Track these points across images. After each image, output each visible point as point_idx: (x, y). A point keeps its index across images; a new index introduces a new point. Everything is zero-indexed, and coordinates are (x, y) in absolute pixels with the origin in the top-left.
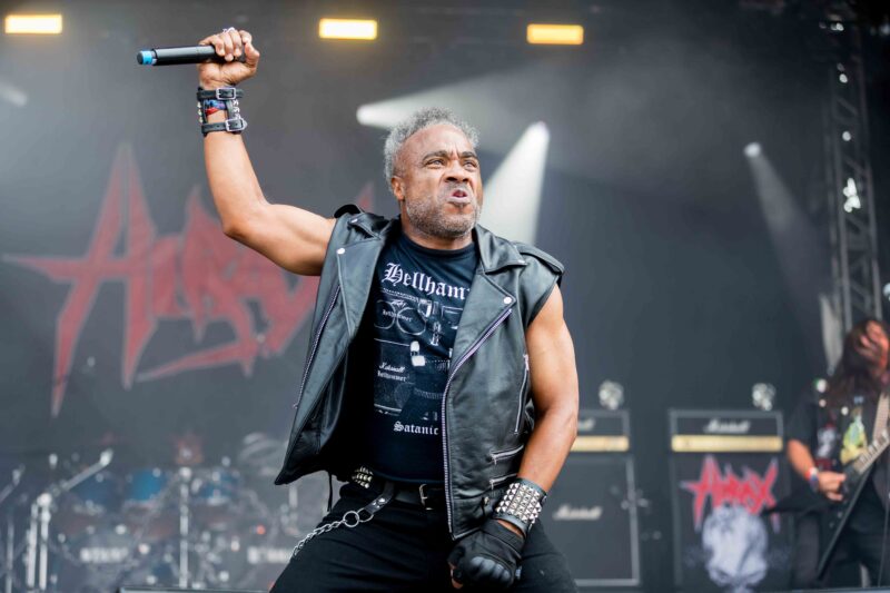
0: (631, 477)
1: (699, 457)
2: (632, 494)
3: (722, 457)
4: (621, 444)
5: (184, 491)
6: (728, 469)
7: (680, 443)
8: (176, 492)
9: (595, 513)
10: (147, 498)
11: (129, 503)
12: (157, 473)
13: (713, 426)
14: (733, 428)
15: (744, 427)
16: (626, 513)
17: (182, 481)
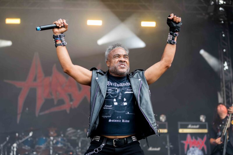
0: (168, 140)
1: (186, 134)
2: (168, 144)
3: (192, 134)
4: (165, 131)
5: (51, 143)
6: (193, 138)
7: (181, 131)
8: (49, 143)
9: (159, 149)
10: (42, 145)
11: (37, 146)
12: (44, 138)
13: (190, 126)
14: (195, 127)
15: (198, 126)
16: (167, 149)
17: (51, 140)
